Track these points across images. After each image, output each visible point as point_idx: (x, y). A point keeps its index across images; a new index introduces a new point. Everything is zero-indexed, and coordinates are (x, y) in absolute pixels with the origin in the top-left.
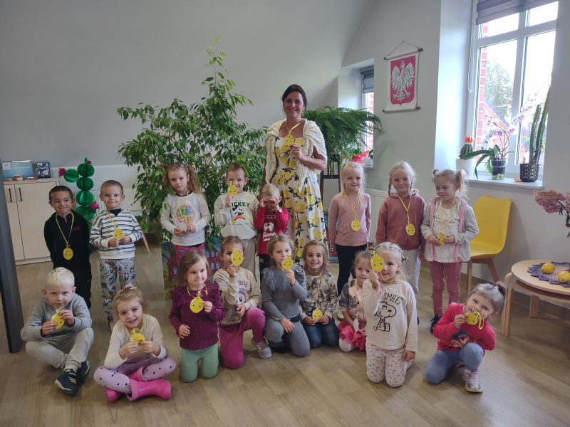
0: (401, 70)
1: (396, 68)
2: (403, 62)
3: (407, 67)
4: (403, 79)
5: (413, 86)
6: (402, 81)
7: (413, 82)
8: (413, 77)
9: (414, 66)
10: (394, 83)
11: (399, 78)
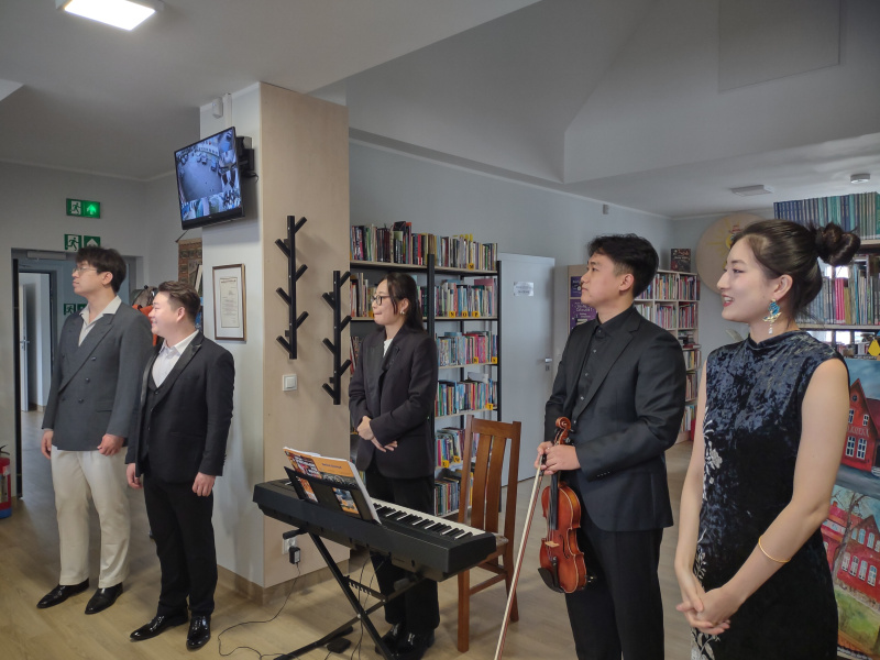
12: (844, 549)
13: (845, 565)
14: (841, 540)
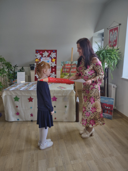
0: (113, 33)
1: (111, 33)
2: (114, 30)
3: (115, 32)
4: (113, 37)
5: (117, 40)
6: (113, 38)
7: (117, 38)
8: (117, 36)
9: (117, 31)
10: (110, 39)
11: (112, 37)
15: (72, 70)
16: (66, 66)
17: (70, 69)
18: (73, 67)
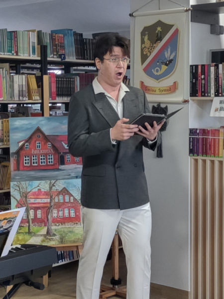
12: (52, 209)
13: (55, 215)
14: (49, 205)
15: (55, 213)
16: (32, 201)
17: (47, 209)
18: (56, 200)
